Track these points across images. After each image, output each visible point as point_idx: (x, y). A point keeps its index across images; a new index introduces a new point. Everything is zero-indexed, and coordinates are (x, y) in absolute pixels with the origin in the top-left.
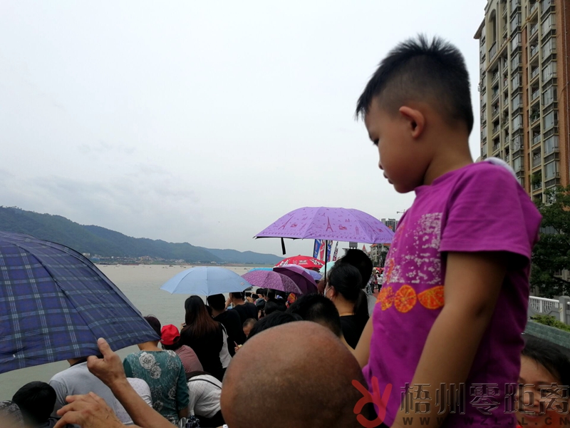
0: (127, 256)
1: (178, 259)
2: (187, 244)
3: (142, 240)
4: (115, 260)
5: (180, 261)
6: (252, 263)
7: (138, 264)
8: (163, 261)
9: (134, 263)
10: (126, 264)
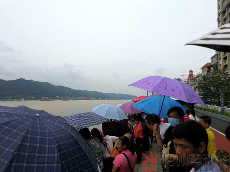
0: (73, 97)
1: (92, 97)
2: (96, 92)
3: (78, 91)
4: (69, 98)
5: (94, 98)
6: (121, 98)
7: (77, 100)
8: (87, 98)
9: (76, 100)
10: (73, 100)
